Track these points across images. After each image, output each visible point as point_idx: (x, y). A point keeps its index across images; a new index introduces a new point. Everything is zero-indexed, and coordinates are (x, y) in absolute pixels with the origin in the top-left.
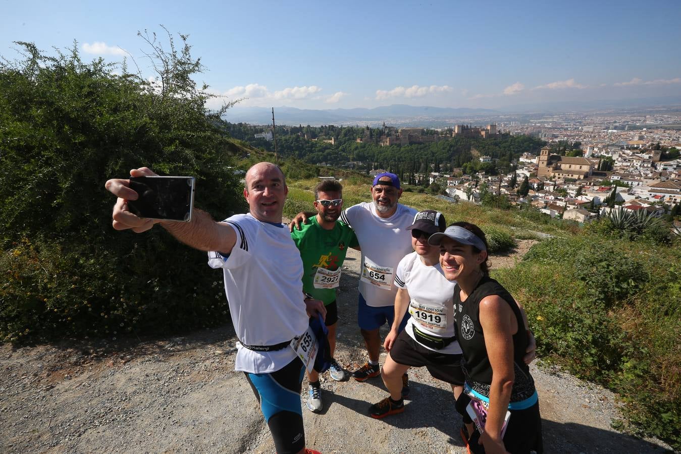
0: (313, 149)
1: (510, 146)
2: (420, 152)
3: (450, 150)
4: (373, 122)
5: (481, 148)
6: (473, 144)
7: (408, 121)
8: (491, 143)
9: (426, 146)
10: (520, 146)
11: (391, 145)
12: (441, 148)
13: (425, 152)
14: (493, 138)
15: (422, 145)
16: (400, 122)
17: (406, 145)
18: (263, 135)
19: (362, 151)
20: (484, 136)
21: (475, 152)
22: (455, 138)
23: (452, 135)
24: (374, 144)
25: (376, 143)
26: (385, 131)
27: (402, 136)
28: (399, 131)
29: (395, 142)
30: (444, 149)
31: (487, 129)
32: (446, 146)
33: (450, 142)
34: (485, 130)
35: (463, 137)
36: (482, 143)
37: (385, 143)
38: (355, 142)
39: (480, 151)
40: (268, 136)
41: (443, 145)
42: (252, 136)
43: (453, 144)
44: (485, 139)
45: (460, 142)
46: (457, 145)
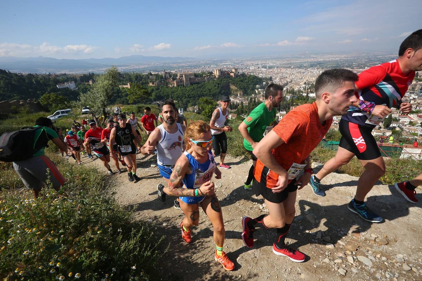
0: (120, 94)
1: (249, 81)
3: (218, 87)
5: (236, 84)
6: (231, 82)
8: (239, 81)
9: (203, 85)
10: (253, 81)
11: (178, 86)
12: (213, 85)
13: (204, 90)
14: (239, 77)
15: (200, 84)
17: (189, 86)
18: (66, 85)
20: (233, 76)
21: (233, 87)
22: (219, 78)
23: (215, 77)
24: (166, 86)
25: (167, 85)
26: (165, 75)
27: (184, 79)
28: (178, 75)
29: (180, 84)
30: (215, 86)
31: (233, 71)
32: (215, 84)
33: (216, 81)
34: (232, 72)
35: (223, 77)
36: (235, 81)
37: (173, 85)
38: (149, 85)
39: (236, 86)
40: (72, 86)
41: (213, 83)
42: (54, 87)
43: (219, 82)
44: (234, 78)
45: (223, 81)
46: (222, 83)
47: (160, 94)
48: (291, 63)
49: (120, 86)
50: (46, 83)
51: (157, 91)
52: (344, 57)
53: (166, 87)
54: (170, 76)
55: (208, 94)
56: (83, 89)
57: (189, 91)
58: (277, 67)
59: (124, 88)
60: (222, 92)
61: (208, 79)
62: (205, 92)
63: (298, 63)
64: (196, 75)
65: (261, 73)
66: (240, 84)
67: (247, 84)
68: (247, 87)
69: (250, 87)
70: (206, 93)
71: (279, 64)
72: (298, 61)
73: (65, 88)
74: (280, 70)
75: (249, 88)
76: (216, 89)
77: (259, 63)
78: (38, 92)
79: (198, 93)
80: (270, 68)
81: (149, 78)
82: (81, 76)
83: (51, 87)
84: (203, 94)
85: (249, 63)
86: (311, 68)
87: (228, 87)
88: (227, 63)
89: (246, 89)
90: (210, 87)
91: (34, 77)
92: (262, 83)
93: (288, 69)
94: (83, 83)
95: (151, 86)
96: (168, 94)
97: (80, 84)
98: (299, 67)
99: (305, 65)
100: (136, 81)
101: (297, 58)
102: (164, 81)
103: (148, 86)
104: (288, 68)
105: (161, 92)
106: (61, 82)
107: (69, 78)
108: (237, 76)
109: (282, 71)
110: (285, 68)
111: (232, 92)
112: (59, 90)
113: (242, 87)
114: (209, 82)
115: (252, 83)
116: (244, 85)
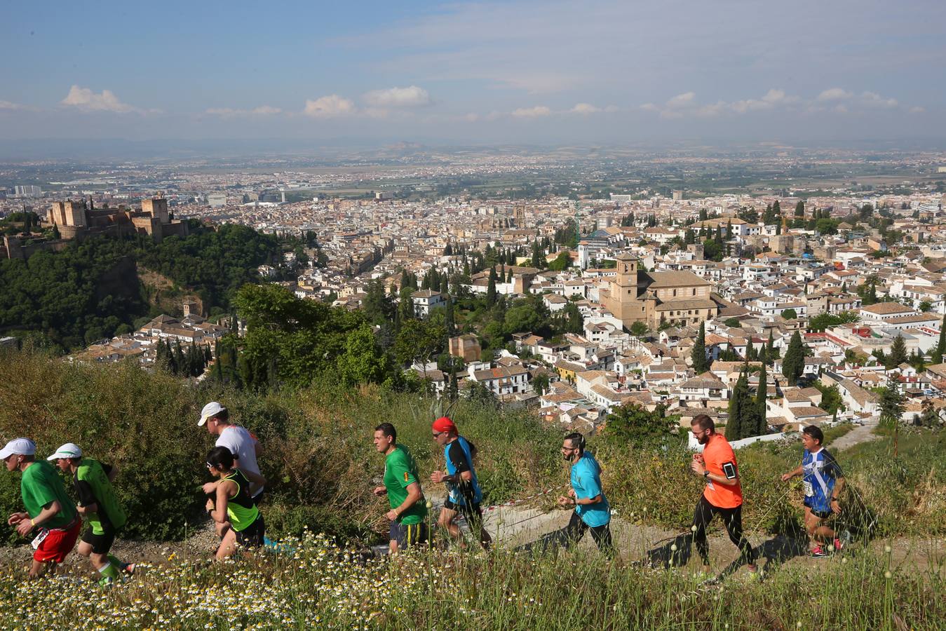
3: (80, 281)
5: (166, 263)
8: (180, 250)
10: (242, 251)
12: (51, 274)
20: (150, 232)
21: (153, 279)
22: (78, 240)
23: (58, 234)
30: (62, 277)
31: (144, 211)
32: (60, 269)
33: (67, 255)
34: (141, 214)
35: (101, 237)
39: (168, 274)
41: (52, 264)
43: (80, 260)
45: (101, 254)
46: (95, 262)
48: (367, 183)
52: (537, 164)
58: (321, 197)
61: (17, 245)
63: (392, 180)
65: (259, 219)
66: (185, 264)
67: (218, 264)
68: (218, 274)
69: (231, 275)
71: (323, 186)
72: (391, 173)
74: (336, 207)
76: (67, 294)
77: (244, 182)
80: (294, 198)
85: (198, 180)
86: (447, 198)
88: (97, 181)
89: (216, 284)
90: (35, 284)
92: (282, 260)
93: (365, 203)
98: (400, 194)
99: (419, 189)
101: (386, 162)
104: (362, 197)
108: (163, 229)
109: (342, 209)
110: (349, 199)
111: (153, 301)
113: (197, 278)
114: (26, 259)
115: (240, 257)
116: (203, 266)
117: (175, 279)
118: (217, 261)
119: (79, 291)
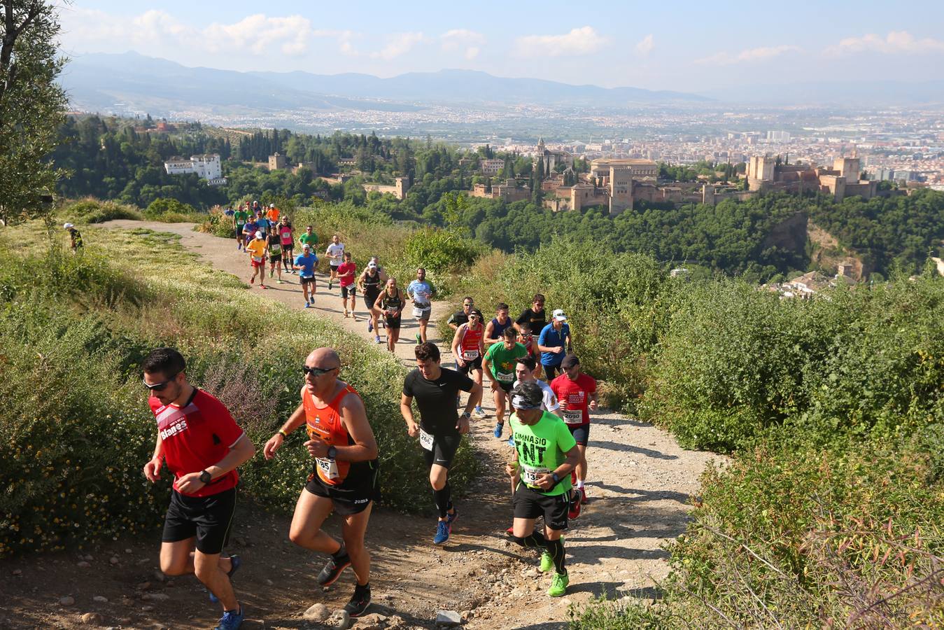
1: (906, 218)
2: (671, 235)
3: (752, 230)
4: (398, 114)
5: (837, 224)
6: (814, 215)
7: (491, 117)
8: (858, 211)
9: (684, 216)
10: (930, 219)
11: (583, 209)
12: (730, 220)
13: (685, 235)
14: (857, 197)
15: (674, 212)
16: (472, 118)
17: (626, 213)
18: (193, 165)
19: (501, 225)
20: (833, 190)
21: (820, 237)
22: (760, 194)
23: (747, 185)
24: (534, 206)
25: (539, 204)
26: (541, 164)
27: (611, 184)
28: (593, 168)
29: (593, 201)
31: (835, 169)
32: (739, 217)
33: (748, 206)
34: (831, 172)
35: (783, 192)
36: (834, 210)
37: (562, 203)
38: (470, 194)
39: (835, 234)
40: (209, 169)
41: (734, 210)
42: (157, 168)
43: (758, 211)
44: (835, 196)
45: (778, 208)
46: (770, 214)
47: (504, 233)
49: (369, 188)
50: (136, 152)
51: (498, 220)
53: (534, 210)
54: (561, 166)
55: (701, 255)
56: (242, 185)
57: (622, 234)
59: (380, 195)
60: (764, 252)
61: (710, 192)
62: (689, 244)
64: (666, 174)
66: (857, 226)
67: (895, 230)
68: (891, 241)
69: (907, 243)
70: (692, 247)
73: (189, 175)
75: (907, 247)
76: (738, 239)
78: (107, 179)
79: (657, 247)
81: (477, 166)
82: (246, 138)
83: (148, 167)
84: (680, 249)
87: (798, 235)
89: (886, 249)
90: (714, 228)
91: (105, 130)
94: (246, 163)
95: (478, 201)
96: (537, 234)
97: (235, 166)
100: (428, 174)
102: (531, 186)
103: (467, 196)
105: (511, 227)
106: (180, 154)
107: (209, 139)
108: (847, 189)
111: (815, 258)
112: (170, 179)
113: (865, 241)
114: (716, 205)
115: (925, 226)
116: (876, 230)
117: (841, 239)
118: (895, 226)
119: (749, 238)
